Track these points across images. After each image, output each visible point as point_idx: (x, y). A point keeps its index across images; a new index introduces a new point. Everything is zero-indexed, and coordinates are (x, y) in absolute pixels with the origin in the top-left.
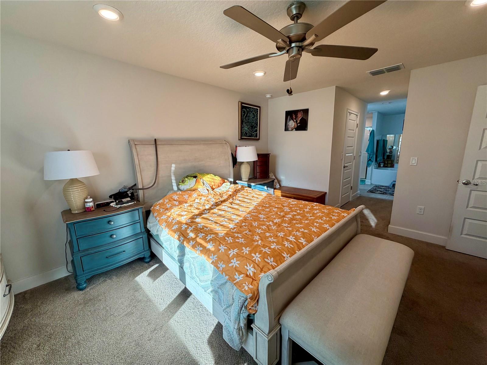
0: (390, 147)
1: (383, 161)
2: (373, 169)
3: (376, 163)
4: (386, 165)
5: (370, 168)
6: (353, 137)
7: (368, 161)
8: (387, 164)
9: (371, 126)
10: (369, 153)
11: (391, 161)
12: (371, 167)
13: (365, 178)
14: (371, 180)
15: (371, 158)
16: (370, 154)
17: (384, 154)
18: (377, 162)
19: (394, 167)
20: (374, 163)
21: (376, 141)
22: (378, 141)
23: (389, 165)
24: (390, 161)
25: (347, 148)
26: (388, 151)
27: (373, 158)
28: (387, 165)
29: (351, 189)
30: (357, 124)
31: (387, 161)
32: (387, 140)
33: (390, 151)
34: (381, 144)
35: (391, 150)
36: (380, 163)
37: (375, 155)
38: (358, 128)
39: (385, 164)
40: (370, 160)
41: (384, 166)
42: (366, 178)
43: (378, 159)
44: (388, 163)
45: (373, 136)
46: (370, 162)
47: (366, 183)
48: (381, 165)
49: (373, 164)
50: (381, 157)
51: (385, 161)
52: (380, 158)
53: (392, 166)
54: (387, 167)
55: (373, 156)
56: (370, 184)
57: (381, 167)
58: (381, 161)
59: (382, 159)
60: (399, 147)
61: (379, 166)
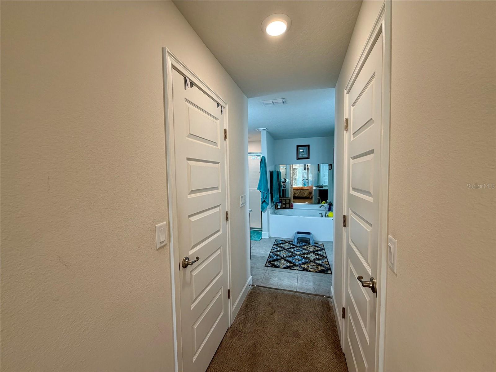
0: (283, 180)
1: (280, 200)
2: (270, 215)
3: (272, 204)
5: (265, 213)
6: (218, 163)
7: (262, 203)
8: (285, 204)
9: (261, 151)
10: (262, 191)
11: (289, 200)
12: (267, 211)
13: (260, 227)
14: (269, 231)
16: (263, 193)
17: (280, 191)
18: (273, 202)
19: (294, 208)
20: (269, 206)
21: (269, 173)
22: (271, 173)
23: (288, 206)
25: (189, 196)
27: (267, 198)
28: (285, 206)
29: (229, 297)
30: (225, 131)
31: (284, 200)
32: (281, 172)
33: (284, 184)
34: (275, 177)
36: (276, 203)
37: (270, 194)
38: (227, 140)
39: (282, 204)
40: (264, 201)
41: (282, 208)
42: (262, 228)
43: (274, 199)
44: (285, 202)
45: (264, 166)
46: (264, 204)
47: (262, 238)
48: (278, 206)
49: (269, 208)
50: (277, 195)
51: (282, 200)
52: (276, 197)
53: (291, 207)
54: (285, 208)
55: (268, 195)
56: (268, 238)
57: (278, 209)
58: (277, 200)
59: (278, 198)
60: (291, 180)
61: (276, 208)
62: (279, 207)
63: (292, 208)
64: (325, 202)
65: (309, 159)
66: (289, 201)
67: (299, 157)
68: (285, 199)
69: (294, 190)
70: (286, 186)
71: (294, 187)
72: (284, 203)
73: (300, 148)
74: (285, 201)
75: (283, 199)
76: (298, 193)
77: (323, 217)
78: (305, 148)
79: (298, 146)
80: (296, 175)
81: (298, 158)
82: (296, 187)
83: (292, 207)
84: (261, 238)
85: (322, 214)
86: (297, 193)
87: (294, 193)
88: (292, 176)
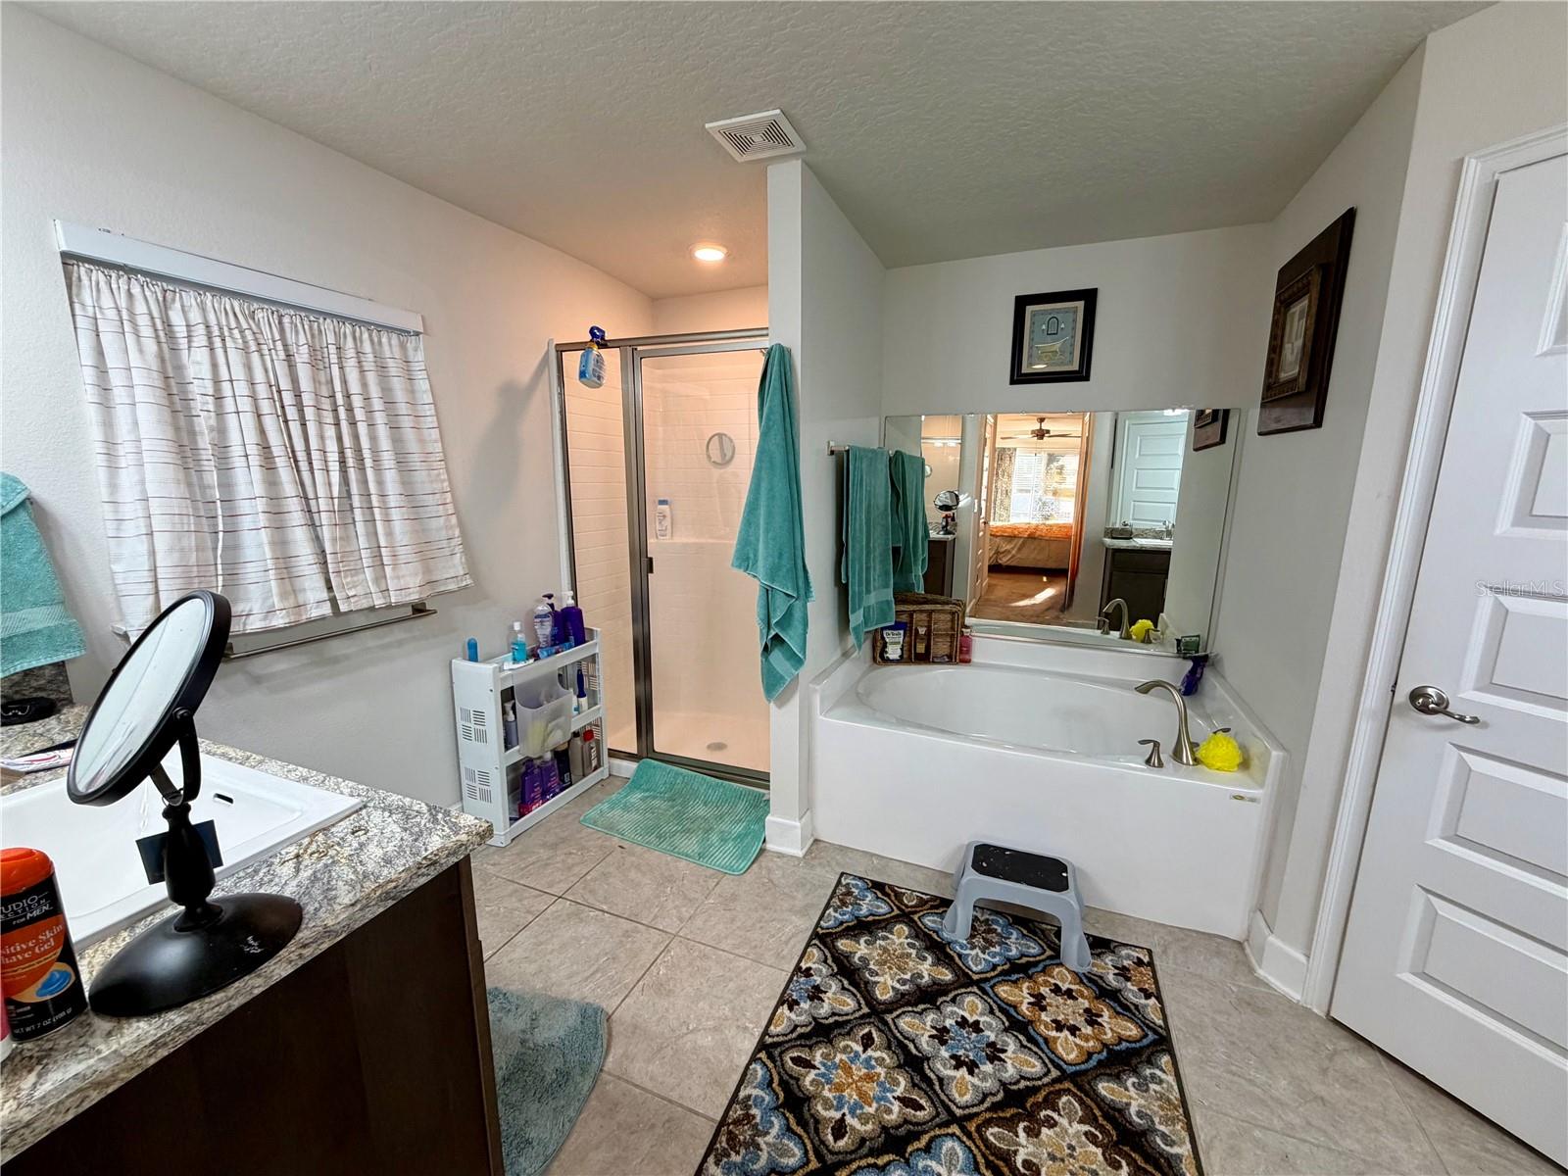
0: (944, 498)
1: (900, 612)
4: (921, 648)
7: (766, 649)
8: (926, 638)
10: (761, 578)
11: (949, 617)
12: (796, 699)
14: (807, 810)
15: (786, 620)
16: (769, 591)
17: (899, 558)
20: (822, 659)
22: (842, 465)
23: (942, 647)
24: (942, 617)
26: (934, 517)
27: (797, 621)
28: (928, 648)
31: (924, 616)
32: (923, 459)
33: (947, 517)
34: (872, 489)
35: (950, 513)
36: (876, 633)
40: (778, 642)
41: (912, 657)
43: (855, 619)
44: (929, 628)
46: (777, 656)
47: (769, 846)
48: (890, 649)
50: (885, 586)
51: (910, 613)
52: (877, 596)
53: (959, 654)
54: (924, 658)
55: (798, 604)
56: (800, 853)
57: (888, 661)
58: (884, 616)
59: (888, 602)
60: (984, 496)
61: (880, 657)
62: (893, 652)
63: (967, 662)
64: (1148, 623)
65: (1087, 378)
66: (952, 621)
67: (1025, 370)
68: (930, 613)
69: (997, 536)
70: (956, 525)
71: (999, 524)
72: (922, 631)
73: (1034, 314)
74: (929, 622)
75: (922, 611)
76: (1014, 552)
77: (1161, 765)
78: (1066, 311)
79: (1022, 302)
80: (1009, 476)
81: (1018, 377)
82: (1006, 523)
83: (968, 652)
84: (762, 851)
85: (1156, 745)
86: (1009, 552)
87: (997, 553)
88: (990, 482)
